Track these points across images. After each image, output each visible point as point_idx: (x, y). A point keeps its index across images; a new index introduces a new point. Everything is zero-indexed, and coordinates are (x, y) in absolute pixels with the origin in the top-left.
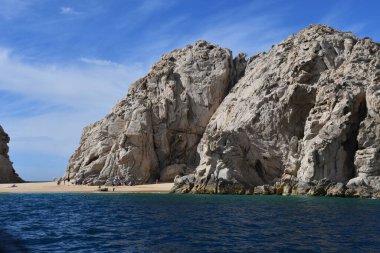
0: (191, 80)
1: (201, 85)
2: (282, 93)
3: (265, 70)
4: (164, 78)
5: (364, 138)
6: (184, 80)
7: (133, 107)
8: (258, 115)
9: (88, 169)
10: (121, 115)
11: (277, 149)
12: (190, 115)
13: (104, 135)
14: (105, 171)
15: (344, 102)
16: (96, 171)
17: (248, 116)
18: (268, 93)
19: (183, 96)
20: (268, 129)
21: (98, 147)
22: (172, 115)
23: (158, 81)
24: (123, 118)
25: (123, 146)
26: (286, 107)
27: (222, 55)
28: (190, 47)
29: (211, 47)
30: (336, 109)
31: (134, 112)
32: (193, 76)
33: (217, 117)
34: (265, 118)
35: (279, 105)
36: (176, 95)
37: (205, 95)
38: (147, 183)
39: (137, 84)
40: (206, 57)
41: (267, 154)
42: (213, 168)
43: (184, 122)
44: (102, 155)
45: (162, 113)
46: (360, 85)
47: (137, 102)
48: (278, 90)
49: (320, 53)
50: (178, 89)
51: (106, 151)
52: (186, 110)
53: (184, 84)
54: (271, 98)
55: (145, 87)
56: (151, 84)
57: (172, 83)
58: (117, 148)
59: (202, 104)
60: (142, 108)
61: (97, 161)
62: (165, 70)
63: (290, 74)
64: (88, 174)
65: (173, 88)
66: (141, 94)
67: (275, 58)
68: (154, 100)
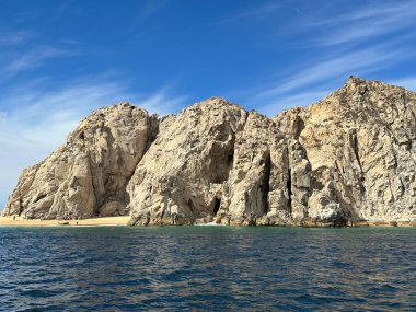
0: (120, 133)
1: (128, 138)
2: (203, 147)
3: (184, 128)
4: (98, 130)
5: (273, 183)
6: (114, 133)
7: (75, 153)
8: (186, 163)
9: (38, 205)
10: (65, 160)
11: (200, 190)
12: (120, 162)
13: (51, 176)
14: (54, 207)
15: (259, 156)
16: (46, 207)
17: (179, 164)
18: (192, 146)
19: (114, 146)
20: (193, 174)
21: (46, 187)
22: (106, 161)
23: (94, 132)
24: (66, 162)
25: (72, 186)
26: (206, 158)
27: (142, 115)
28: (116, 106)
29: (133, 108)
30: (255, 161)
31: (77, 158)
32: (120, 129)
33: (146, 164)
34: (191, 165)
35: (202, 156)
36: (109, 145)
37: (131, 145)
38: (91, 217)
39: (74, 134)
40: (130, 116)
41: (194, 194)
42: (166, 204)
43: (115, 167)
44: (50, 193)
45: (98, 159)
46: (266, 144)
47: (77, 149)
48: (200, 144)
49: (227, 119)
50: (110, 140)
51: (54, 190)
52: (117, 157)
53: (114, 135)
54: (195, 151)
55: (82, 136)
56: (87, 135)
57: (105, 134)
58: (66, 187)
59: (129, 153)
60: (83, 155)
61: (46, 199)
62: (99, 123)
63: (207, 132)
64: (38, 210)
65: (106, 138)
66: (80, 142)
67: (190, 120)
68: (91, 148)
